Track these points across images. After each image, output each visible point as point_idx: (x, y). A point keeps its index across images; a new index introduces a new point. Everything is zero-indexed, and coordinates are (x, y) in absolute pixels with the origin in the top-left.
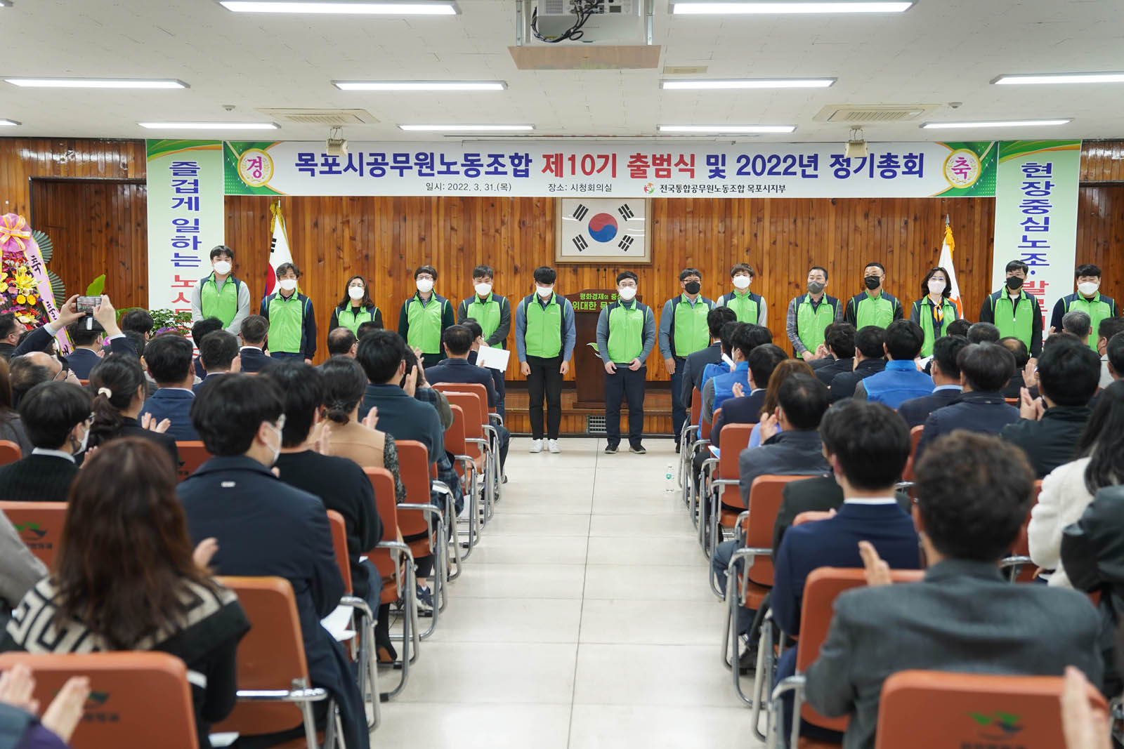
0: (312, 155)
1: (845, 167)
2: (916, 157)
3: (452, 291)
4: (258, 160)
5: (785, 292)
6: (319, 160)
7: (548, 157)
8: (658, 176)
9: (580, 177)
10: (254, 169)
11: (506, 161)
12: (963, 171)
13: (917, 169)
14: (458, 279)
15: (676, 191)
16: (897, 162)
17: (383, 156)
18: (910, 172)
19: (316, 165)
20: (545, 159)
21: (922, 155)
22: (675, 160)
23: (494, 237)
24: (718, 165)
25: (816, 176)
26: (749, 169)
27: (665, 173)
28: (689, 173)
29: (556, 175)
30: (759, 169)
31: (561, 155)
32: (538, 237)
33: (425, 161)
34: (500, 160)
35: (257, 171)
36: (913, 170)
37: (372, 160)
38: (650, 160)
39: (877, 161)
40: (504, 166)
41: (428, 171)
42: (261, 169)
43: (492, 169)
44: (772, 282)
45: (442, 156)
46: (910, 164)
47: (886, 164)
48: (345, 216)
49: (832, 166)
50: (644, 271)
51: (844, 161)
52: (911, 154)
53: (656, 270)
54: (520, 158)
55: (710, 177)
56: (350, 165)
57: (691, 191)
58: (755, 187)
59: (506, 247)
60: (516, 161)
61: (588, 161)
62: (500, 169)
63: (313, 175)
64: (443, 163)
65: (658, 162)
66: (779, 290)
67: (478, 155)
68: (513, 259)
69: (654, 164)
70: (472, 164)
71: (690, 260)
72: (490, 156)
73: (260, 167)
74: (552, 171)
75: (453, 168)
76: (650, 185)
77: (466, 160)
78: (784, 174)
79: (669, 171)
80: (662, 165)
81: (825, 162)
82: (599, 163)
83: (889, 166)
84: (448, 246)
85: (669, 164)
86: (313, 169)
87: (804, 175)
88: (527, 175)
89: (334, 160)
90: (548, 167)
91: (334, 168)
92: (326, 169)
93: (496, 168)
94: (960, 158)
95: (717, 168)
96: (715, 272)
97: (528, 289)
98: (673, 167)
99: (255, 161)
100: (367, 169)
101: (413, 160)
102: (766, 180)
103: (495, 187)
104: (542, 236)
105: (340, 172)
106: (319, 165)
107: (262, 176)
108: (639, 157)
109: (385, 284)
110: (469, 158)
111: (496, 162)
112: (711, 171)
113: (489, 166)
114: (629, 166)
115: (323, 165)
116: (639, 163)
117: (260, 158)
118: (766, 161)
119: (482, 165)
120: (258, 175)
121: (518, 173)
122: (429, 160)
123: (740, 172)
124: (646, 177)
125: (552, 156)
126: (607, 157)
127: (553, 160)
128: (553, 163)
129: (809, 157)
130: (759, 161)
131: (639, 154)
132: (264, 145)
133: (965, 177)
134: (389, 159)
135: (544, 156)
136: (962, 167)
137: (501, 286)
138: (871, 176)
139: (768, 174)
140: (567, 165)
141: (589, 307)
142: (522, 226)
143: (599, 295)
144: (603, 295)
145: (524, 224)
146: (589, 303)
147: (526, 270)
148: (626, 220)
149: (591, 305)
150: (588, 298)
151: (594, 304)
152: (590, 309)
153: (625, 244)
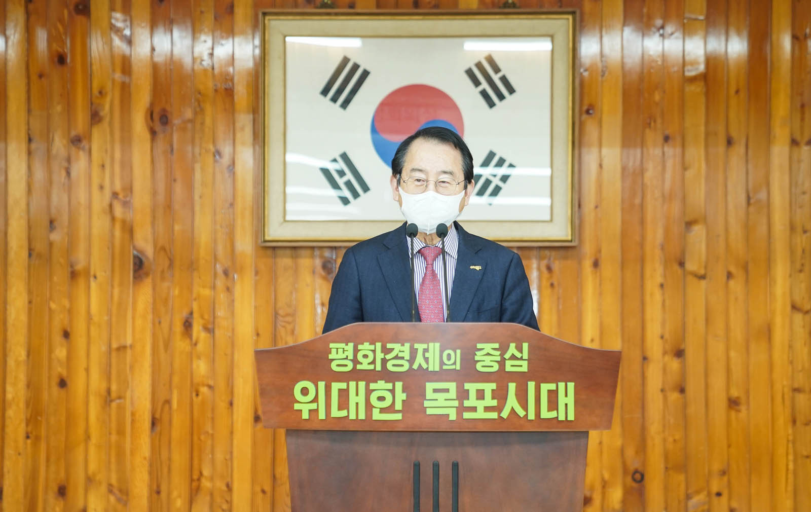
50: (549, 268)
53: (588, 264)
59: (107, 191)
68: (129, 230)
71: (699, 231)
96: (781, 270)
97: (178, 328)
137: (89, 317)
141: (369, 407)
142: (158, 127)
143: (420, 347)
144: (434, 347)
145: (165, 119)
146: (372, 386)
147: (171, 265)
148: (491, 104)
149: (381, 399)
150: (365, 365)
151: (392, 391)
152: (377, 415)
153: (488, 182)
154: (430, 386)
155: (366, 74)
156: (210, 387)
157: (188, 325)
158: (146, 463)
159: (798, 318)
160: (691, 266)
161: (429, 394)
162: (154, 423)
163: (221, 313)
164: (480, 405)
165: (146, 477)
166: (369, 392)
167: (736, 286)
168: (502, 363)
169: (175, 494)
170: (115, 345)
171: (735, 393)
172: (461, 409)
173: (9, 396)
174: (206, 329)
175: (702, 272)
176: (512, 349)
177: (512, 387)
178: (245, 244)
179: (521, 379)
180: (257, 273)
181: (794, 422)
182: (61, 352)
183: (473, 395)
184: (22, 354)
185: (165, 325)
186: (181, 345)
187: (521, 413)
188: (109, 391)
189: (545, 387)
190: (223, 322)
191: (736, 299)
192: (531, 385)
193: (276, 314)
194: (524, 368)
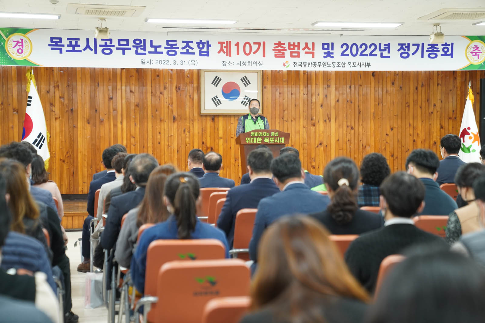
0: (60, 39)
1: (406, 51)
2: (449, 45)
3: (132, 133)
4: (20, 41)
5: (345, 132)
6: (65, 42)
7: (221, 43)
8: (292, 56)
9: (242, 57)
10: (17, 47)
11: (194, 45)
12: (477, 54)
13: (449, 52)
14: (135, 125)
15: (303, 66)
16: (438, 48)
17: (111, 40)
18: (446, 54)
19: (63, 46)
20: (220, 45)
21: (452, 44)
22: (302, 46)
23: (160, 97)
24: (329, 50)
25: (389, 57)
26: (348, 52)
27: (296, 54)
28: (311, 55)
29: (227, 55)
30: (354, 53)
31: (230, 42)
32: (189, 97)
33: (140, 44)
34: (190, 44)
35: (20, 49)
36: (447, 53)
37: (103, 43)
38: (286, 46)
39: (426, 47)
40: (192, 49)
41: (142, 51)
42: (23, 48)
43: (185, 51)
44: (337, 126)
45: (151, 41)
46: (446, 50)
47: (431, 49)
48: (56, 82)
49: (399, 50)
51: (406, 47)
52: (446, 43)
54: (203, 44)
55: (325, 57)
56: (88, 46)
57: (312, 66)
58: (352, 64)
59: (168, 103)
60: (201, 46)
61: (247, 46)
62: (190, 51)
63: (61, 52)
64: (152, 46)
65: (292, 47)
66: (341, 130)
67: (176, 41)
68: (172, 112)
69: (289, 49)
70: (172, 47)
71: (286, 112)
72: (183, 42)
73: (22, 46)
74: (224, 52)
75: (159, 50)
76: (287, 62)
77: (168, 44)
78: (369, 56)
79: (298, 53)
80: (295, 49)
81: (394, 48)
82: (255, 47)
83: (433, 50)
84: (128, 104)
85: (299, 49)
86: (61, 48)
87: (382, 56)
88: (208, 55)
89: (76, 43)
90: (221, 50)
91: (76, 48)
92: (71, 48)
93: (188, 50)
94: (475, 46)
95: (329, 52)
96: (301, 120)
97: (183, 132)
98: (301, 51)
99: (18, 42)
100: (99, 49)
101: (131, 44)
102: (358, 59)
103: (187, 63)
104: (191, 97)
105: (80, 51)
106: (66, 46)
107: (24, 53)
108: (280, 44)
109: (85, 129)
110: (170, 43)
111: (187, 46)
112: (325, 53)
113: (183, 48)
114: (273, 50)
115: (68, 46)
116: (280, 48)
117: (22, 40)
118: (359, 47)
119: (178, 48)
120: (20, 51)
121: (202, 54)
122: (142, 44)
123: (342, 54)
124: (284, 57)
125: (224, 43)
126: (259, 44)
127: (224, 45)
128: (225, 47)
129: (385, 45)
130: (354, 48)
131: (280, 42)
132: (25, 31)
133: (478, 58)
134: (115, 43)
135: (219, 43)
136: (476, 51)
137: (164, 130)
138: (422, 57)
139: (360, 56)
140: (234, 49)
141: (257, 141)
142: (178, 90)
143: (264, 133)
144: (266, 133)
145: (179, 89)
146: (257, 138)
147: (181, 119)
148: (246, 86)
149: (258, 140)
150: (256, 135)
151: (260, 139)
152: (258, 142)
153: (245, 102)
154: (265, 138)
155: (221, 79)
156: (189, 144)
157: (184, 131)
158: (177, 159)
159: (304, 129)
160: (285, 119)
161: (265, 139)
162: (178, 151)
163: (191, 128)
164: (272, 141)
165: (176, 162)
166: (257, 139)
167: (293, 123)
168: (275, 135)
169: (182, 165)
170: (170, 135)
171: (292, 144)
172: (269, 141)
173: (149, 146)
174: (188, 132)
175: (287, 120)
176: (276, 133)
177: (276, 138)
178: (196, 114)
179: (277, 137)
180: (198, 120)
181: (303, 149)
182: (159, 137)
183: (271, 139)
184: (151, 137)
185: (180, 131)
186: (183, 135)
187: (277, 142)
188: (169, 145)
189: (280, 138)
190: (192, 131)
191: (293, 126)
192: (279, 138)
193: (202, 129)
194: (278, 136)
